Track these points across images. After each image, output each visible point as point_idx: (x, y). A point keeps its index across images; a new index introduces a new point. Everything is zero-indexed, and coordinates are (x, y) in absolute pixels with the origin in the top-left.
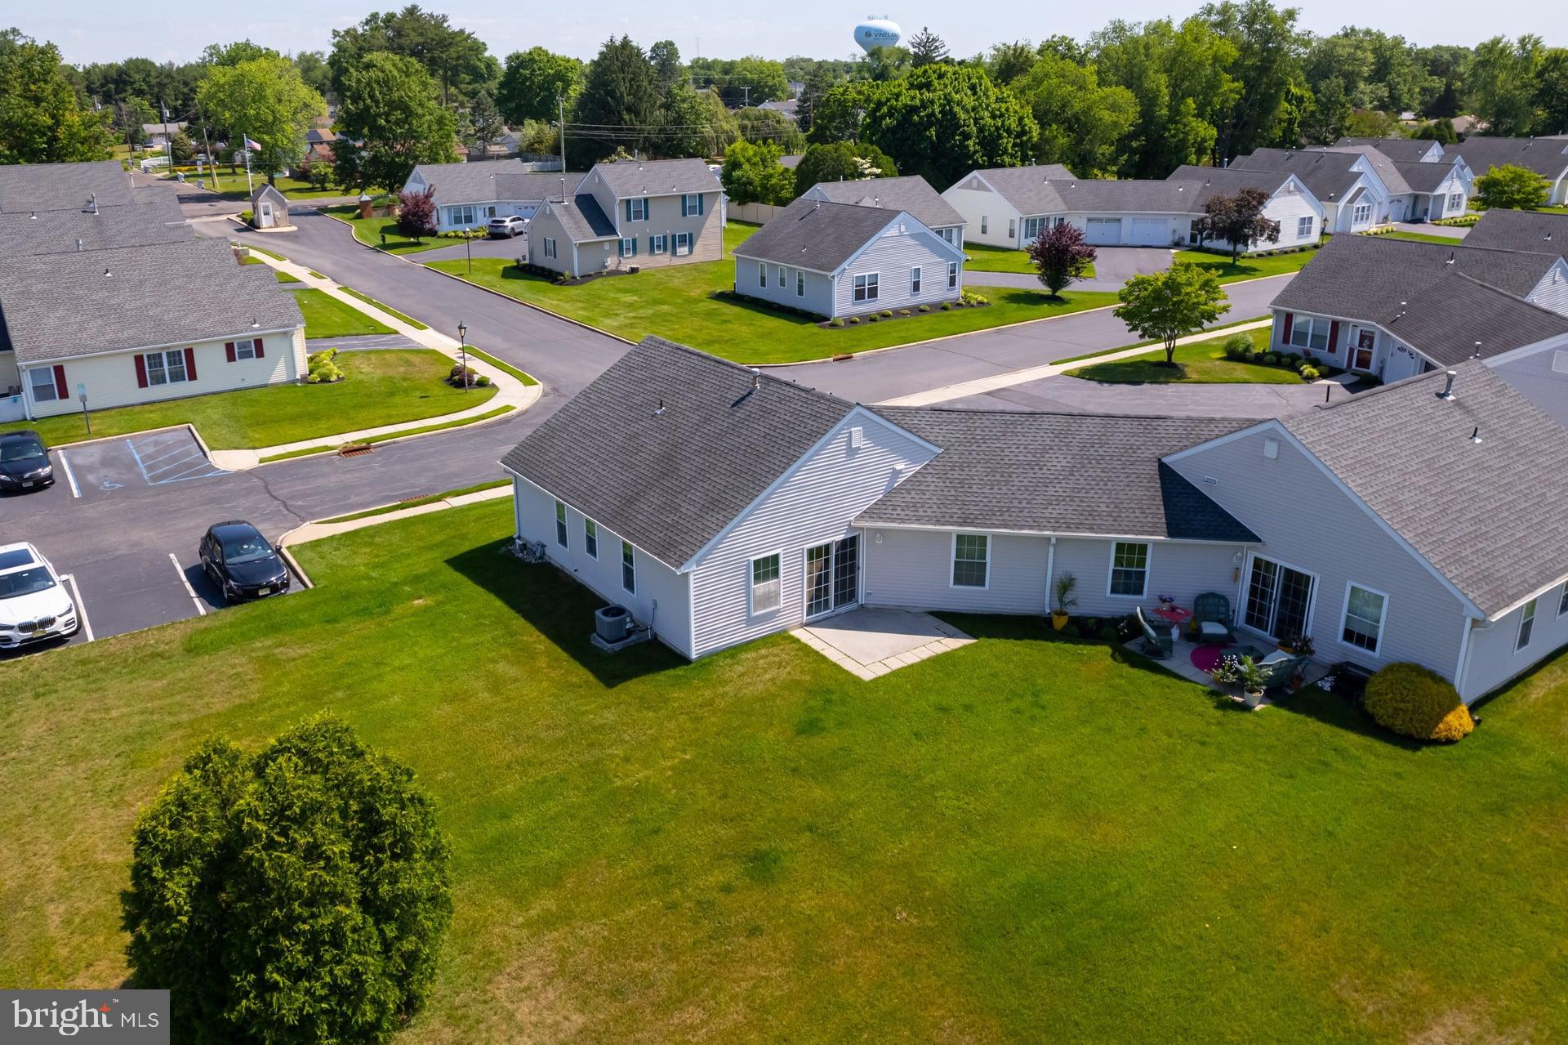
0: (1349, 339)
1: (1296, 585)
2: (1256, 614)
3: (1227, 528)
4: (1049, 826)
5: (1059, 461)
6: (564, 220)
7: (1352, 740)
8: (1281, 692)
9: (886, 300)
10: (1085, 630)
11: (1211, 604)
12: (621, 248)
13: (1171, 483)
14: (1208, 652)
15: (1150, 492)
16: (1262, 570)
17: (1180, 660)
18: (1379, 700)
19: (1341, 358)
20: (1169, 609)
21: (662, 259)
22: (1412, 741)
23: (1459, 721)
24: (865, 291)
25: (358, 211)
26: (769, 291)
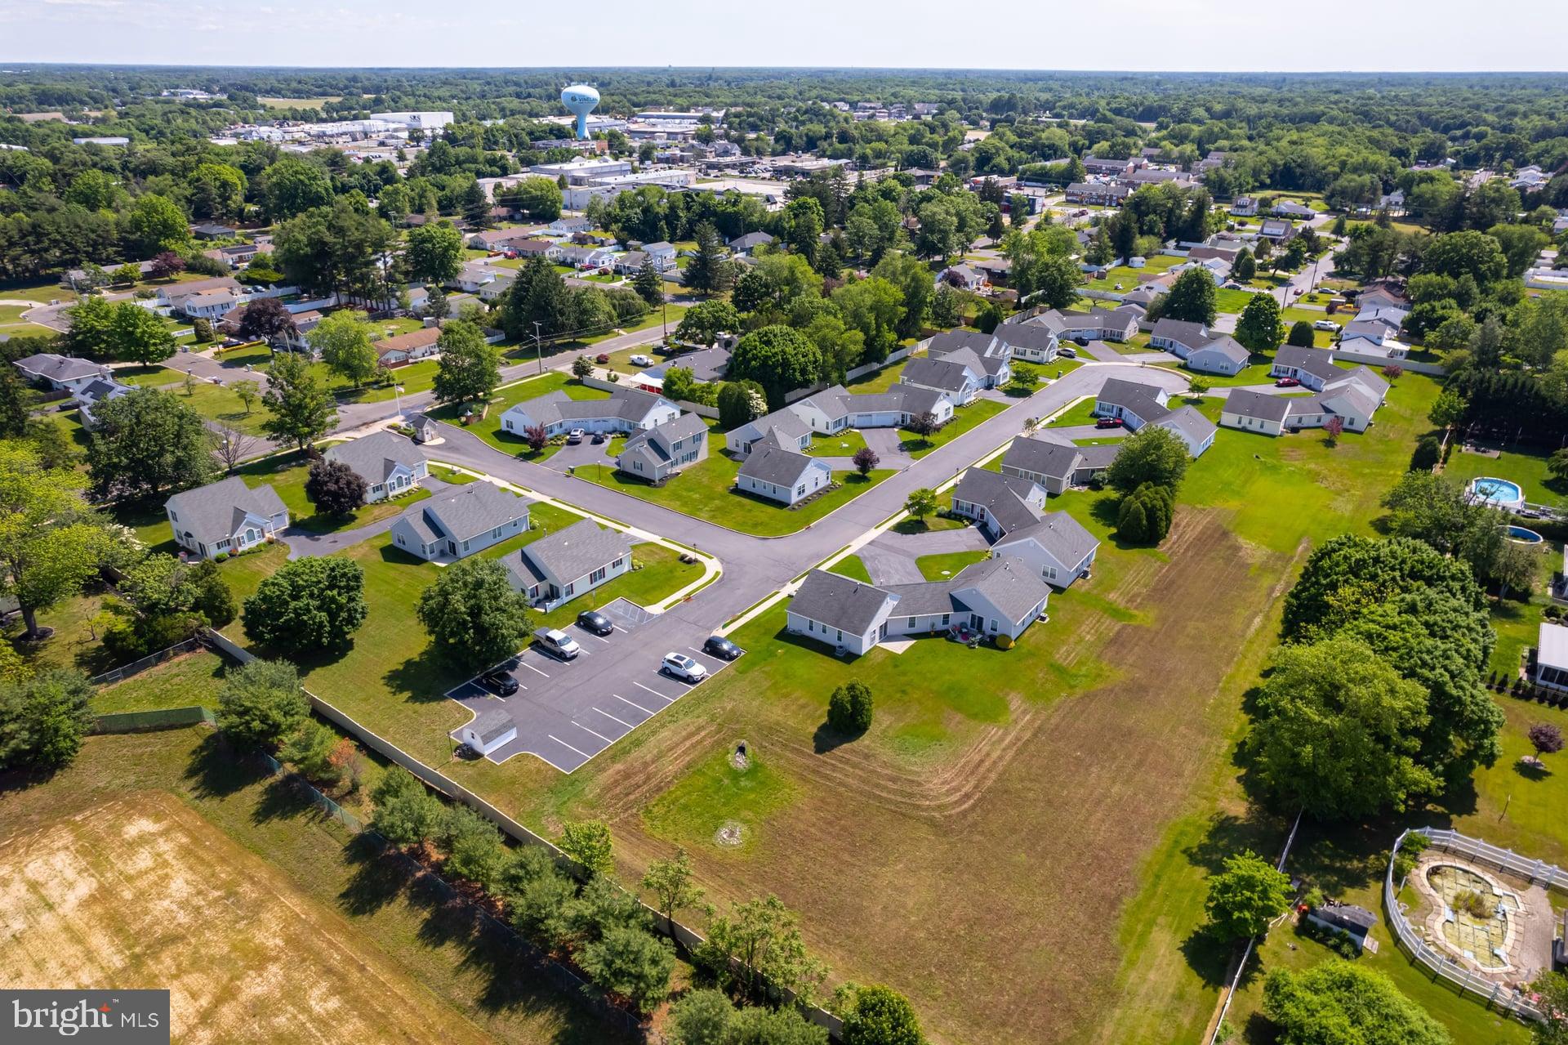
0: (977, 510)
1: (981, 619)
2: (972, 625)
3: (966, 609)
4: (947, 677)
5: (928, 596)
6: (648, 456)
7: (995, 651)
8: (982, 643)
9: (807, 493)
10: (939, 634)
11: (963, 625)
12: (672, 464)
13: (953, 599)
14: (965, 636)
15: (949, 602)
16: (973, 617)
17: (959, 639)
18: (999, 642)
19: (975, 516)
20: (955, 628)
21: (687, 464)
22: (1004, 650)
23: (1013, 644)
24: (801, 491)
25: (463, 419)
26: (758, 490)
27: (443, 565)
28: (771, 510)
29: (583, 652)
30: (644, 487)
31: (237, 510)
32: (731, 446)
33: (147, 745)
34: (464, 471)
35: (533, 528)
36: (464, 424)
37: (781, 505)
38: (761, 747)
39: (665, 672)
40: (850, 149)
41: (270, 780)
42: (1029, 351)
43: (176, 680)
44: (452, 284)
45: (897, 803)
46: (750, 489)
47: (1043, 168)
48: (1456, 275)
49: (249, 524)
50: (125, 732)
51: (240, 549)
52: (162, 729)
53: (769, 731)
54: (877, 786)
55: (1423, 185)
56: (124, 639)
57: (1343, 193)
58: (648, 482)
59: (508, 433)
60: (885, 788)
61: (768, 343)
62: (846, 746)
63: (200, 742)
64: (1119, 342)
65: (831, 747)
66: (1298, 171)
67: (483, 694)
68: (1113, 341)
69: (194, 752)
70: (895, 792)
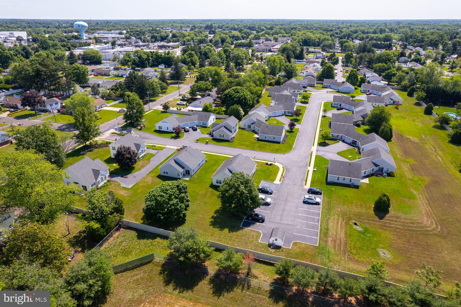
0: (340, 136)
2: (379, 171)
5: (367, 163)
6: (227, 132)
9: (283, 138)
10: (372, 175)
20: (376, 172)
23: (395, 175)
25: (139, 128)
26: (267, 139)
27: (188, 179)
28: (276, 145)
29: (272, 202)
30: (228, 143)
31: (93, 170)
32: (242, 126)
33: (137, 275)
34: (158, 145)
35: (206, 161)
36: (140, 130)
37: (279, 143)
38: (361, 222)
39: (305, 202)
40: (178, 39)
41: (208, 278)
42: (296, 91)
43: (123, 244)
44: (85, 85)
45: (420, 231)
46: (264, 139)
47: (241, 42)
48: (386, 63)
49: (102, 175)
50: (124, 271)
51: (99, 186)
52: (139, 266)
53: (359, 216)
54: (409, 226)
55: (346, 43)
56: (98, 231)
57: (326, 46)
58: (228, 141)
59: (160, 131)
60: (412, 227)
61: (238, 92)
62: (387, 215)
63: (159, 269)
64: (314, 87)
65: (384, 217)
66: (308, 41)
67: (254, 223)
68: (312, 87)
69: (161, 273)
70: (415, 227)
